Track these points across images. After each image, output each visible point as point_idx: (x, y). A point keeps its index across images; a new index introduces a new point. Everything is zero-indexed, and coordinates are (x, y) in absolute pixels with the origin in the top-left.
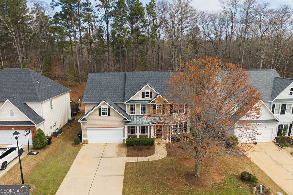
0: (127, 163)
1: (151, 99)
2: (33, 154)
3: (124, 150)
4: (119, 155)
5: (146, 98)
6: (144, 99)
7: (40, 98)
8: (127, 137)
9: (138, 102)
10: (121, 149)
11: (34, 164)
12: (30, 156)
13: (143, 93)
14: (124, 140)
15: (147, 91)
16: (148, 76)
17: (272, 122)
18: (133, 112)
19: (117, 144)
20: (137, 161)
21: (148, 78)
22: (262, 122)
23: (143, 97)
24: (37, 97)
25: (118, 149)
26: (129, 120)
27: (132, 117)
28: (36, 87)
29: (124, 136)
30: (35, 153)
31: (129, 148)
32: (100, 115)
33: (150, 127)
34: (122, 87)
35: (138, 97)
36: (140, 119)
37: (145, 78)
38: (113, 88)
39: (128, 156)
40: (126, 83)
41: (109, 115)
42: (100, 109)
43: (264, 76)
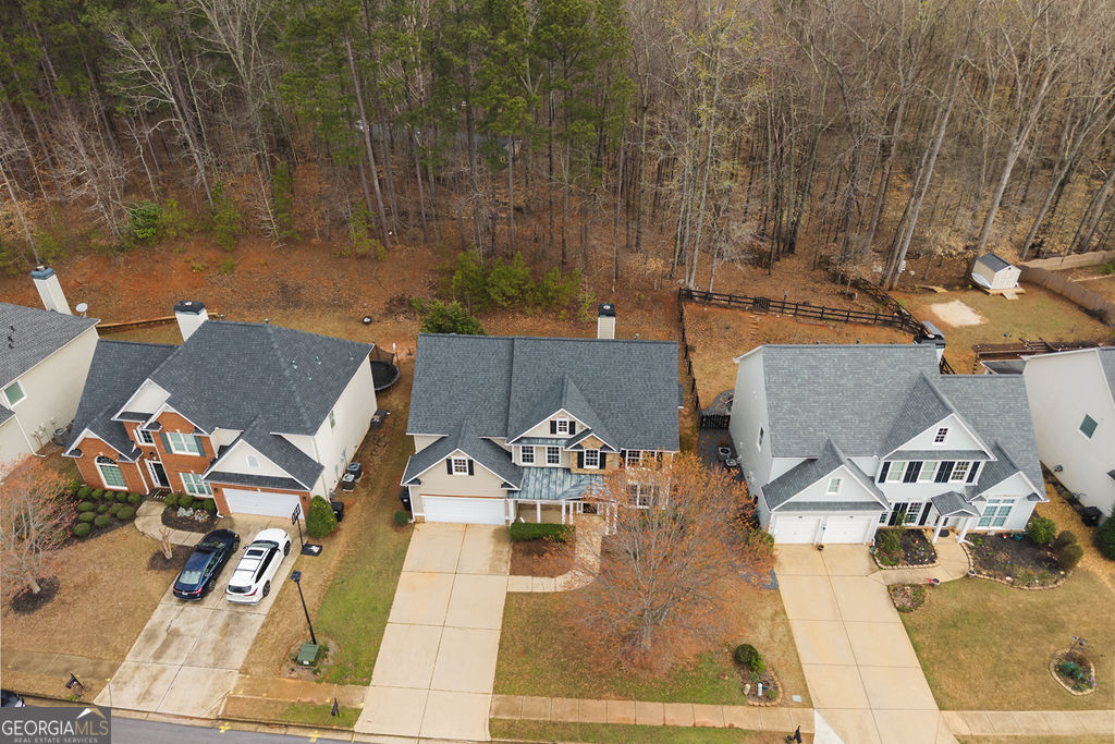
0: (509, 594)
1: (573, 436)
2: (312, 553)
3: (506, 550)
4: (494, 570)
5: (560, 434)
6: (554, 436)
7: (309, 425)
8: (512, 519)
9: (540, 441)
10: (499, 548)
11: (321, 581)
12: (306, 557)
13: (553, 424)
14: (507, 521)
15: (563, 420)
16: (573, 357)
17: (868, 509)
18: (528, 458)
19: (492, 529)
20: (530, 591)
21: (570, 363)
22: (843, 509)
23: (553, 431)
24: (300, 421)
25: (492, 546)
26: (516, 489)
27: (526, 470)
28: (294, 388)
29: (507, 514)
30: (315, 549)
31: (517, 547)
32: (450, 472)
33: (568, 508)
34: (500, 390)
35: (541, 429)
36: (545, 481)
37: (562, 362)
38: (480, 392)
39: (513, 572)
40: (514, 380)
41: (471, 473)
42: (449, 461)
43: (894, 368)
